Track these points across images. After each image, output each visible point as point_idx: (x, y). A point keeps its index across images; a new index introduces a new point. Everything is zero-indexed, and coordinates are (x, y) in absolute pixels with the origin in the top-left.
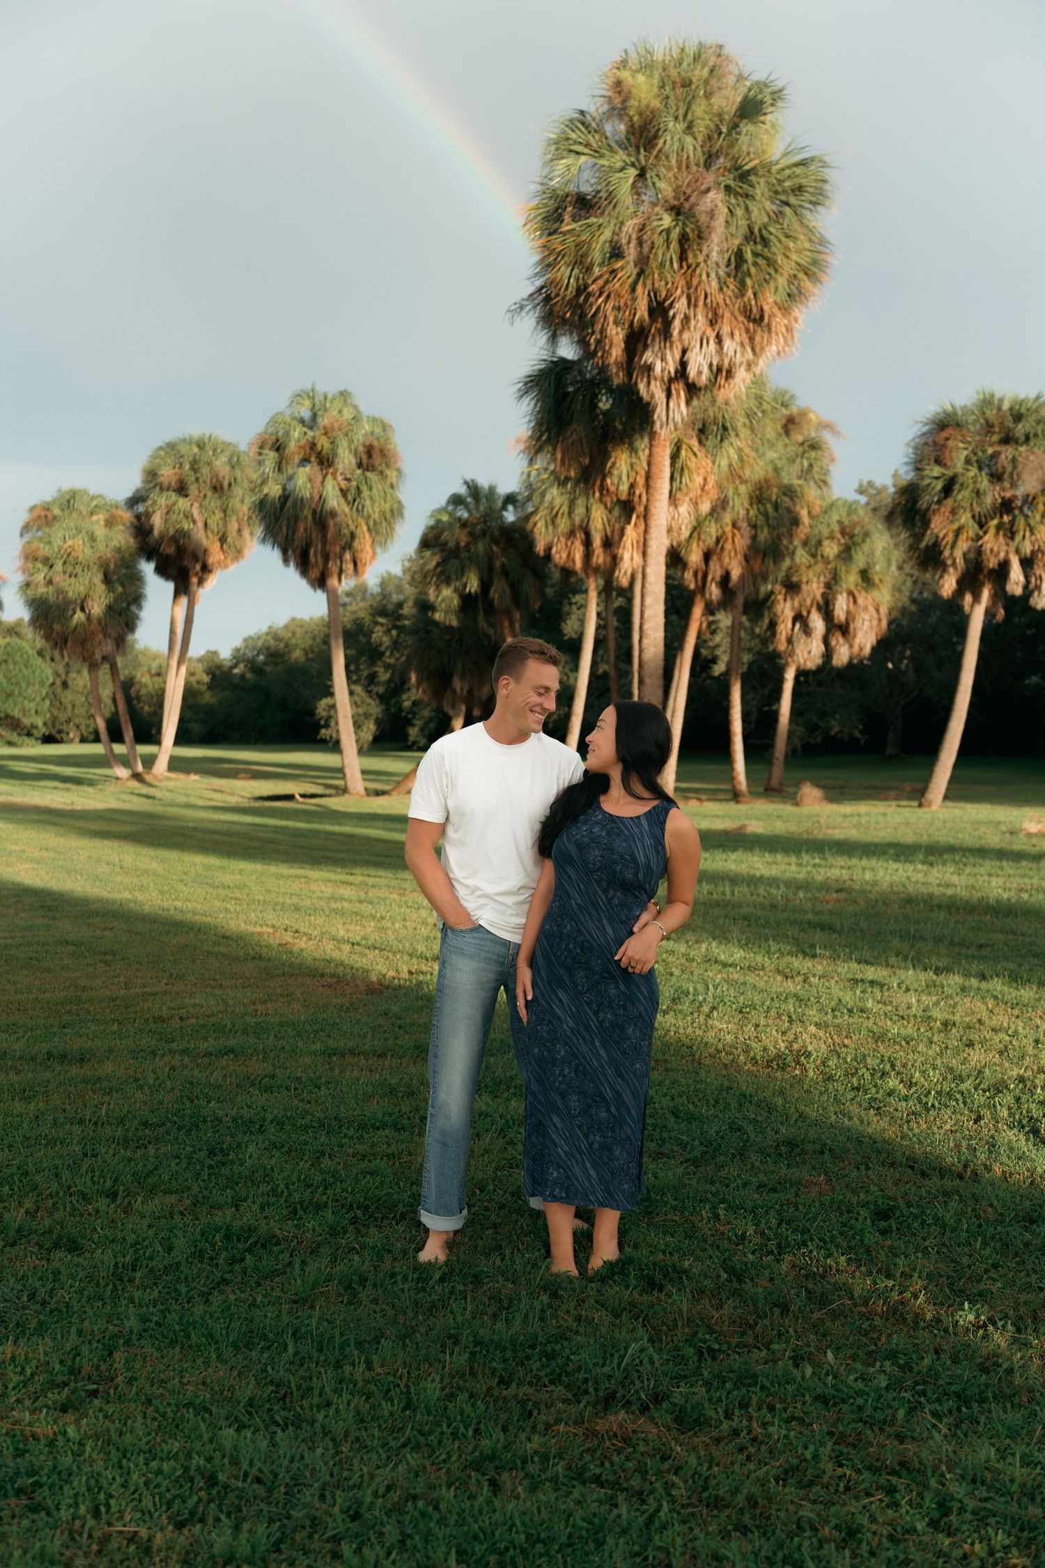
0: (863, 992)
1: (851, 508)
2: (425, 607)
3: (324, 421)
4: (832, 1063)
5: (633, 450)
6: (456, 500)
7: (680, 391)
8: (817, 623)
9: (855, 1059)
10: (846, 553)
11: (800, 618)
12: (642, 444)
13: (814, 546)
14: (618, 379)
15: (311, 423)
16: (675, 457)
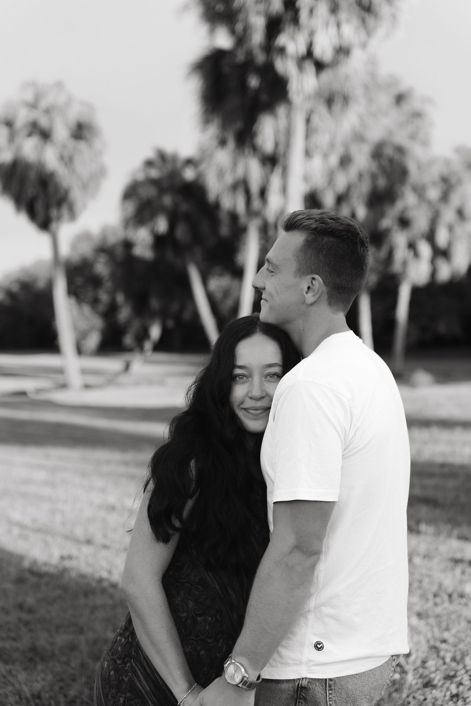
0: (463, 573)
1: (447, 162)
2: (128, 245)
3: (44, 103)
4: (431, 664)
5: (275, 115)
6: (149, 164)
7: (310, 68)
8: (425, 249)
9: (454, 659)
10: (445, 197)
11: (412, 246)
12: (281, 110)
13: (420, 191)
14: (260, 58)
15: (33, 106)
16: (308, 121)
